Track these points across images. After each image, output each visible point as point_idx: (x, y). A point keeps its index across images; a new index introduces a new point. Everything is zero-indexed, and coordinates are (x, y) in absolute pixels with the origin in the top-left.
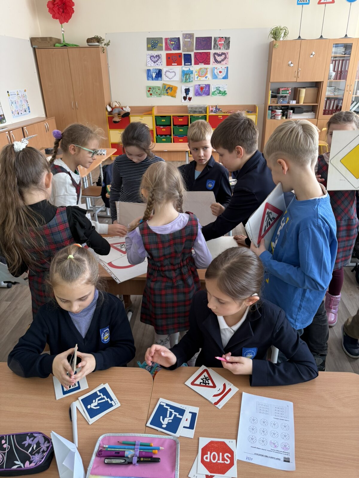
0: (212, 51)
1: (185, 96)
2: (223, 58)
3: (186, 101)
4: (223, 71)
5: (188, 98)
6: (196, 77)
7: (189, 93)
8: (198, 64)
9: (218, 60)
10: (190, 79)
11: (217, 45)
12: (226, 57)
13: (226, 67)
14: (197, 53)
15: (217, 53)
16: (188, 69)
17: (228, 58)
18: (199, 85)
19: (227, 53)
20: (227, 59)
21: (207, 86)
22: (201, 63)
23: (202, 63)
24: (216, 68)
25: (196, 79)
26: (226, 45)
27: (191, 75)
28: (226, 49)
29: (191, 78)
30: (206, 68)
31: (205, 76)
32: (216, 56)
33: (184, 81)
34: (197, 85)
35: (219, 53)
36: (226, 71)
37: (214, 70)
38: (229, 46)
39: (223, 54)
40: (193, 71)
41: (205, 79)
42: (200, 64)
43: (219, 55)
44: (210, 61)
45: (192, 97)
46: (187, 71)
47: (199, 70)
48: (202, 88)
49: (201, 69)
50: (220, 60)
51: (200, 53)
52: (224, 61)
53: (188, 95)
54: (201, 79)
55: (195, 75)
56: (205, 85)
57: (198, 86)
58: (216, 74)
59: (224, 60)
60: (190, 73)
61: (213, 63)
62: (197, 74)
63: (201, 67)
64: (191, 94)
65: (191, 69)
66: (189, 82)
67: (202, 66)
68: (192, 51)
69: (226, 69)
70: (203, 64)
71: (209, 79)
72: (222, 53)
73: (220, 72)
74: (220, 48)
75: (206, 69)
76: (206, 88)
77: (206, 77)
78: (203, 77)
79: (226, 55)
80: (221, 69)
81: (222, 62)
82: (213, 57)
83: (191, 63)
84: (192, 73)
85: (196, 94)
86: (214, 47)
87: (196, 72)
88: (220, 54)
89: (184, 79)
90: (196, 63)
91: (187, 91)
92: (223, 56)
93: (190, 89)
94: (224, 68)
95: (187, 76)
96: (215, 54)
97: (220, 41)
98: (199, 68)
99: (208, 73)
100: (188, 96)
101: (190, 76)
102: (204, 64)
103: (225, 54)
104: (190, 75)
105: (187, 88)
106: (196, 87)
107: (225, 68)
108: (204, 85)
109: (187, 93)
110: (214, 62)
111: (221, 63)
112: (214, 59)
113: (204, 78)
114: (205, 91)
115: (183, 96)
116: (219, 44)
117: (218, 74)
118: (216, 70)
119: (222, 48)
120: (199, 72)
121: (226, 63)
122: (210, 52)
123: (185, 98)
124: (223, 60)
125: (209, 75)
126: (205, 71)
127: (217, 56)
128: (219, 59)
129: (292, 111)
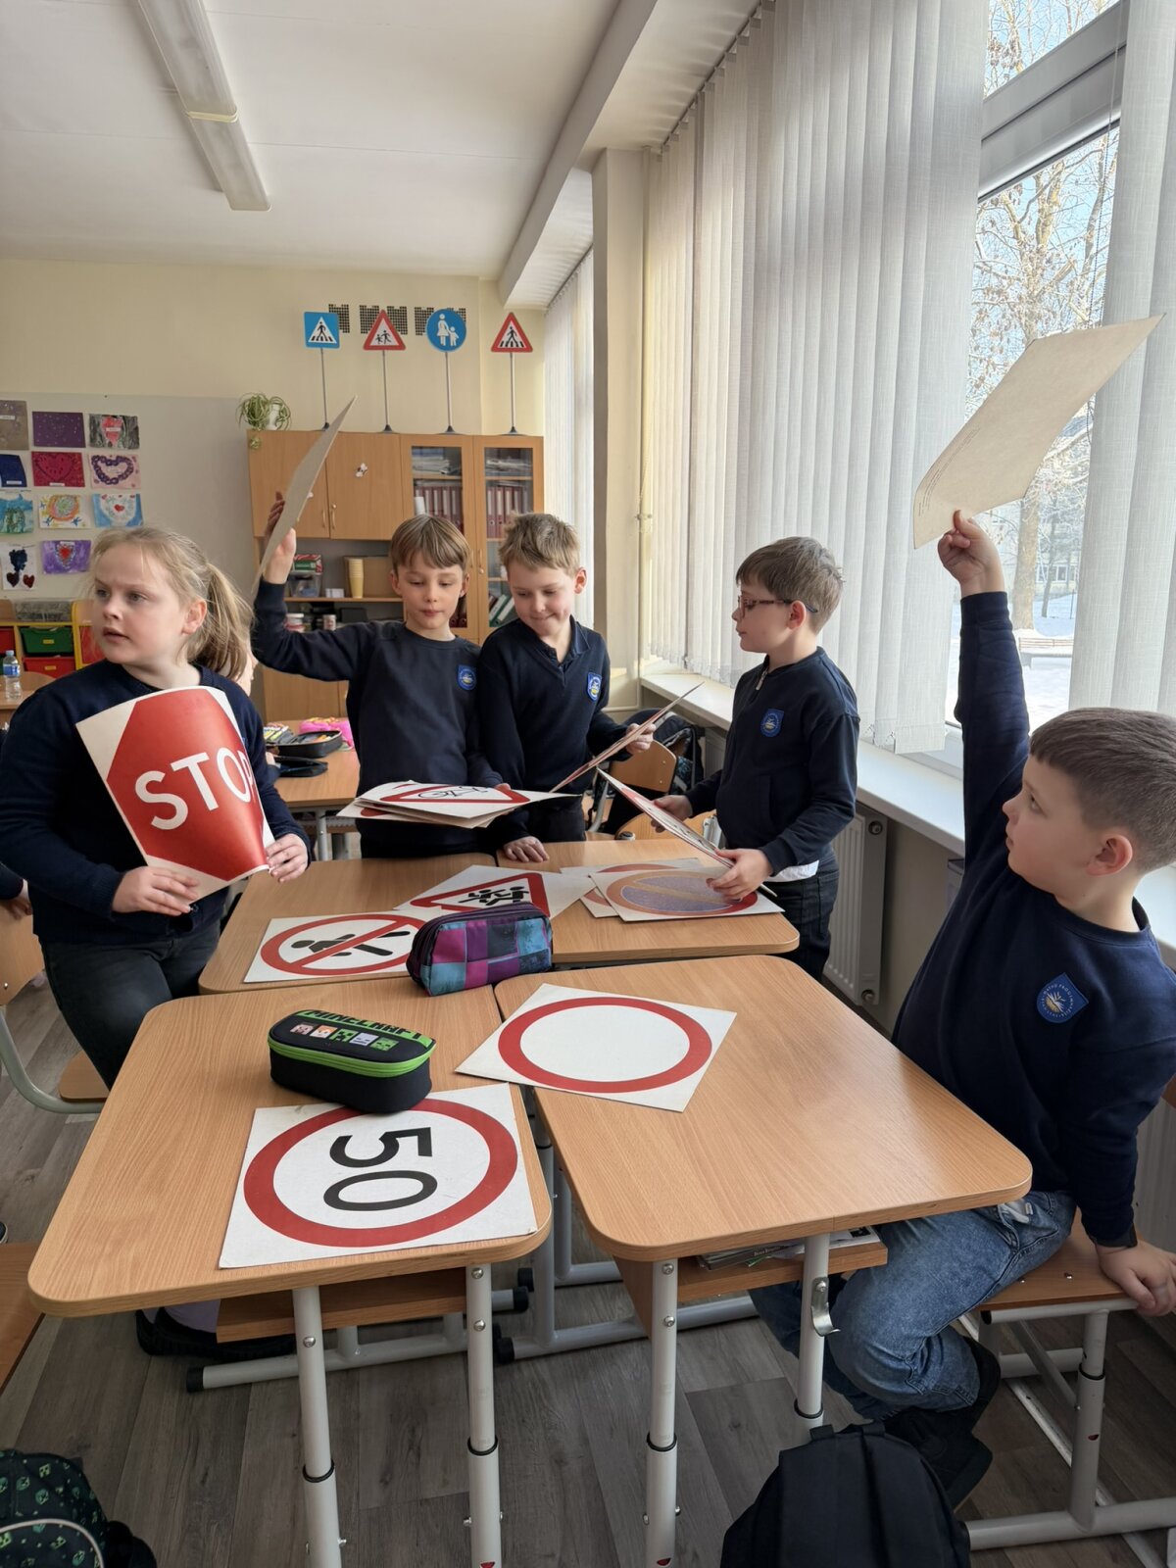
0: (87, 452)
1: (13, 572)
2: (124, 471)
3: (17, 587)
4: (126, 506)
5: (21, 577)
6: (44, 518)
7: (24, 566)
8: (47, 484)
9: (107, 474)
10: (23, 524)
11: (101, 436)
12: (132, 469)
13: (134, 494)
14: (41, 453)
15: (105, 458)
16: (16, 497)
17: (137, 472)
18: (57, 543)
19: (134, 458)
20: (134, 473)
21: (80, 545)
22: (54, 481)
23: (59, 482)
24: (104, 497)
25: (44, 526)
26: (128, 438)
27: (26, 513)
28: (130, 448)
29: (26, 522)
30: (72, 497)
31: (71, 518)
32: (99, 463)
33: (5, 529)
34: (49, 542)
35: (108, 457)
36: (135, 505)
37: (98, 501)
38: (138, 439)
39: (120, 459)
40: (31, 502)
41: (73, 526)
42: (51, 484)
43: (109, 463)
44: (82, 478)
45: (35, 576)
46: (12, 502)
47: (51, 499)
48: (65, 552)
49: (56, 498)
50: (116, 476)
51: (49, 454)
52: (128, 479)
53: (21, 571)
54: (60, 526)
55: (39, 516)
56: (76, 542)
57: (53, 546)
58: (106, 513)
59: (127, 476)
60: (22, 507)
61: (94, 484)
62: (45, 510)
63: (59, 493)
64: (31, 568)
65: (27, 496)
66: (22, 531)
67: (58, 489)
68: (25, 447)
69: (134, 500)
70: (63, 484)
71: (84, 525)
72: (118, 457)
73: (118, 508)
74: (110, 445)
75: (75, 498)
76: (78, 551)
77: (76, 522)
78: (67, 520)
79: (130, 464)
80: (120, 499)
81: (120, 482)
82: (92, 467)
83: (23, 478)
84: (31, 508)
85: (49, 568)
86: (93, 440)
87: (42, 505)
88: (114, 458)
89: (6, 524)
90: (40, 481)
91: (18, 558)
92: (122, 468)
93: (27, 552)
94: (128, 498)
95: (15, 515)
96: (96, 459)
97: (109, 426)
98: (51, 495)
99: (81, 508)
100: (22, 574)
101: (23, 517)
102: (66, 485)
103: (128, 459)
104: (22, 512)
105: (18, 549)
106: (47, 548)
107: (132, 497)
108: (73, 544)
109: (18, 564)
110: (96, 481)
111: (117, 482)
112: (94, 472)
113: (69, 524)
114: (74, 558)
115: (5, 573)
116: (107, 434)
117: (111, 512)
118: (102, 502)
119: (115, 443)
120: (51, 506)
121: (133, 486)
122: (80, 455)
123: (13, 579)
124: (123, 477)
125: (84, 516)
126: (71, 503)
127: (104, 464)
128: (111, 472)
129: (333, 617)
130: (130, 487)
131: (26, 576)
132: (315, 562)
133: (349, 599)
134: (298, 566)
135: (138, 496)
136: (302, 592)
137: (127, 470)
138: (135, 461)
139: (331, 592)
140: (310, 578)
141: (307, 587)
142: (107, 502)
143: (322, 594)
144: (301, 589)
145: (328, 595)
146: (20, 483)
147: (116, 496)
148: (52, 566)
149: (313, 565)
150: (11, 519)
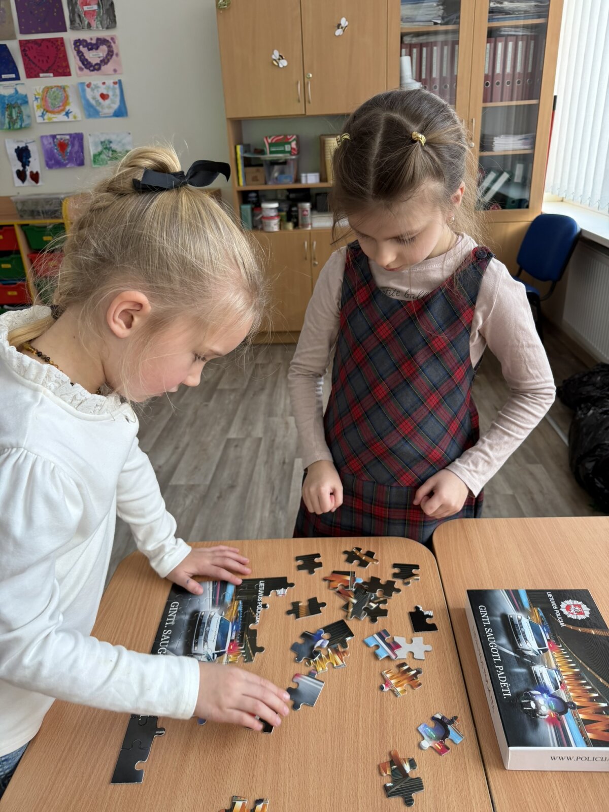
0: (69, 37)
1: (21, 169)
2: (105, 56)
3: (26, 183)
4: (110, 94)
5: (28, 173)
6: (39, 113)
7: (29, 162)
8: (37, 76)
9: (90, 60)
10: (22, 120)
11: (79, 16)
12: (112, 52)
13: (116, 80)
14: (28, 41)
15: (85, 41)
16: (11, 91)
17: (117, 55)
18: (54, 137)
19: (112, 39)
20: (114, 57)
21: (74, 138)
22: (44, 72)
23: (47, 72)
24: (89, 85)
25: (40, 120)
26: (105, 17)
27: (23, 108)
28: (107, 28)
29: (24, 117)
30: (61, 87)
31: (63, 110)
32: (81, 48)
33: (7, 126)
34: (46, 136)
35: (89, 41)
36: (118, 92)
37: (84, 91)
38: (115, 16)
39: (101, 42)
40: (26, 96)
41: (65, 118)
42: (41, 75)
43: (92, 47)
44: (68, 66)
45: (39, 172)
46: (10, 96)
47: (43, 92)
48: (62, 146)
49: (47, 90)
50: (98, 61)
51: (35, 42)
52: (109, 64)
53: (27, 167)
54: (55, 120)
55: (35, 108)
56: (70, 135)
57: (51, 140)
58: (93, 102)
59: (108, 61)
60: (19, 102)
61: (79, 72)
62: (39, 104)
63: (49, 85)
64: (36, 164)
65: (22, 90)
66: (21, 128)
67: (47, 80)
68: (12, 37)
69: (117, 86)
70: (51, 75)
71: (75, 117)
72: (98, 39)
73: (104, 97)
74: (89, 26)
75: (63, 88)
76: (73, 145)
77: (67, 114)
78: (59, 112)
79: (109, 47)
80: (104, 86)
81: (103, 68)
82: (75, 53)
83: (15, 71)
84: (27, 102)
85: (50, 163)
86: (72, 22)
87: (36, 99)
88: (94, 42)
89: (7, 120)
90: (32, 73)
91: (23, 154)
92: (103, 50)
93: (30, 148)
94: (112, 85)
95: (13, 110)
96: (78, 43)
97: (87, 4)
98: (43, 87)
99: (71, 99)
100: (29, 170)
101: (20, 112)
102: (55, 75)
103: (108, 41)
104: (19, 107)
105: (22, 145)
106: (46, 143)
107: (115, 83)
108: (68, 137)
109: (24, 160)
110: (81, 69)
111: (99, 69)
112: (78, 58)
113: (61, 117)
114: (70, 152)
115: (15, 170)
116: (86, 13)
117: (97, 101)
118: (88, 90)
119: (94, 24)
120: (44, 99)
121: (115, 71)
122: (62, 39)
123: (21, 175)
124: (105, 61)
125: (74, 107)
126: (61, 94)
127: (86, 49)
128: (93, 57)
129: (307, 205)
130: (112, 72)
131: (31, 172)
132: (290, 143)
133: (324, 185)
134: (273, 149)
135: (120, 82)
136: (277, 178)
137: (108, 54)
138: (114, 43)
139: (306, 176)
140: (285, 163)
141: (282, 172)
142: (93, 90)
143: (298, 180)
144: (276, 175)
145: (303, 181)
146: (13, 76)
147: (100, 84)
148: (53, 162)
149: (287, 148)
150: (10, 115)
